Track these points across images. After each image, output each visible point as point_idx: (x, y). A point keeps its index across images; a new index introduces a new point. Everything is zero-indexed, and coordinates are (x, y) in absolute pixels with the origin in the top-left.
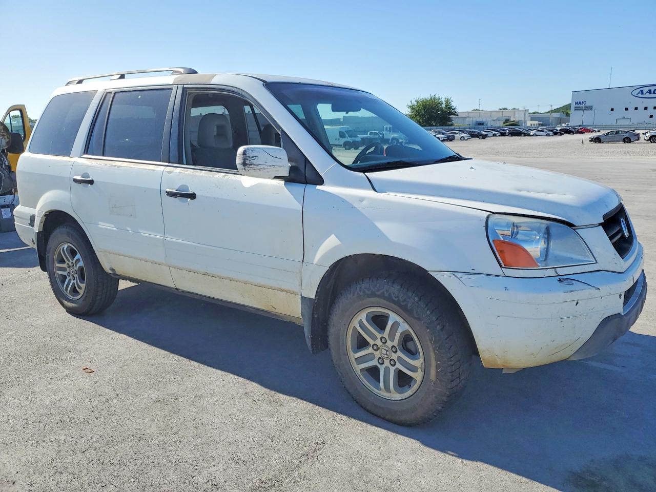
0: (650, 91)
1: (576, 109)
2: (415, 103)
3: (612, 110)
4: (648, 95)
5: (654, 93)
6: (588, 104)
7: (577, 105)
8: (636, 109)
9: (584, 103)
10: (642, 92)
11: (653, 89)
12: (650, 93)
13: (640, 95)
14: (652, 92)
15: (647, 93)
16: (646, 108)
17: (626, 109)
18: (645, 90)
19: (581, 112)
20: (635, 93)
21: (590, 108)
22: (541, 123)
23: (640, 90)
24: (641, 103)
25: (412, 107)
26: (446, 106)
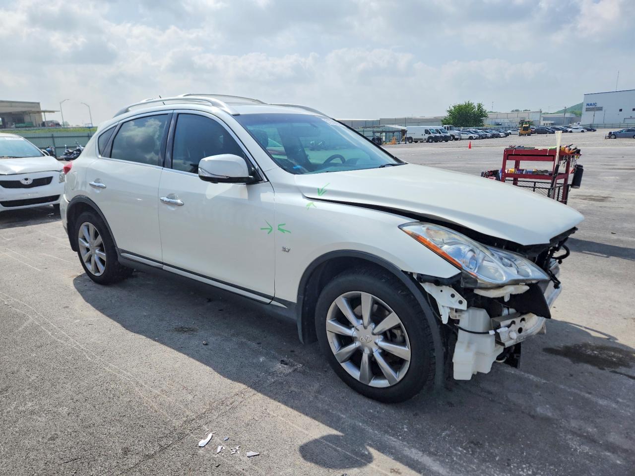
1: (587, 110)
2: (453, 108)
3: (621, 110)
6: (598, 105)
7: (588, 107)
9: (595, 104)
17: (634, 109)
19: (592, 113)
21: (600, 109)
22: (553, 122)
25: (450, 112)
26: (478, 110)
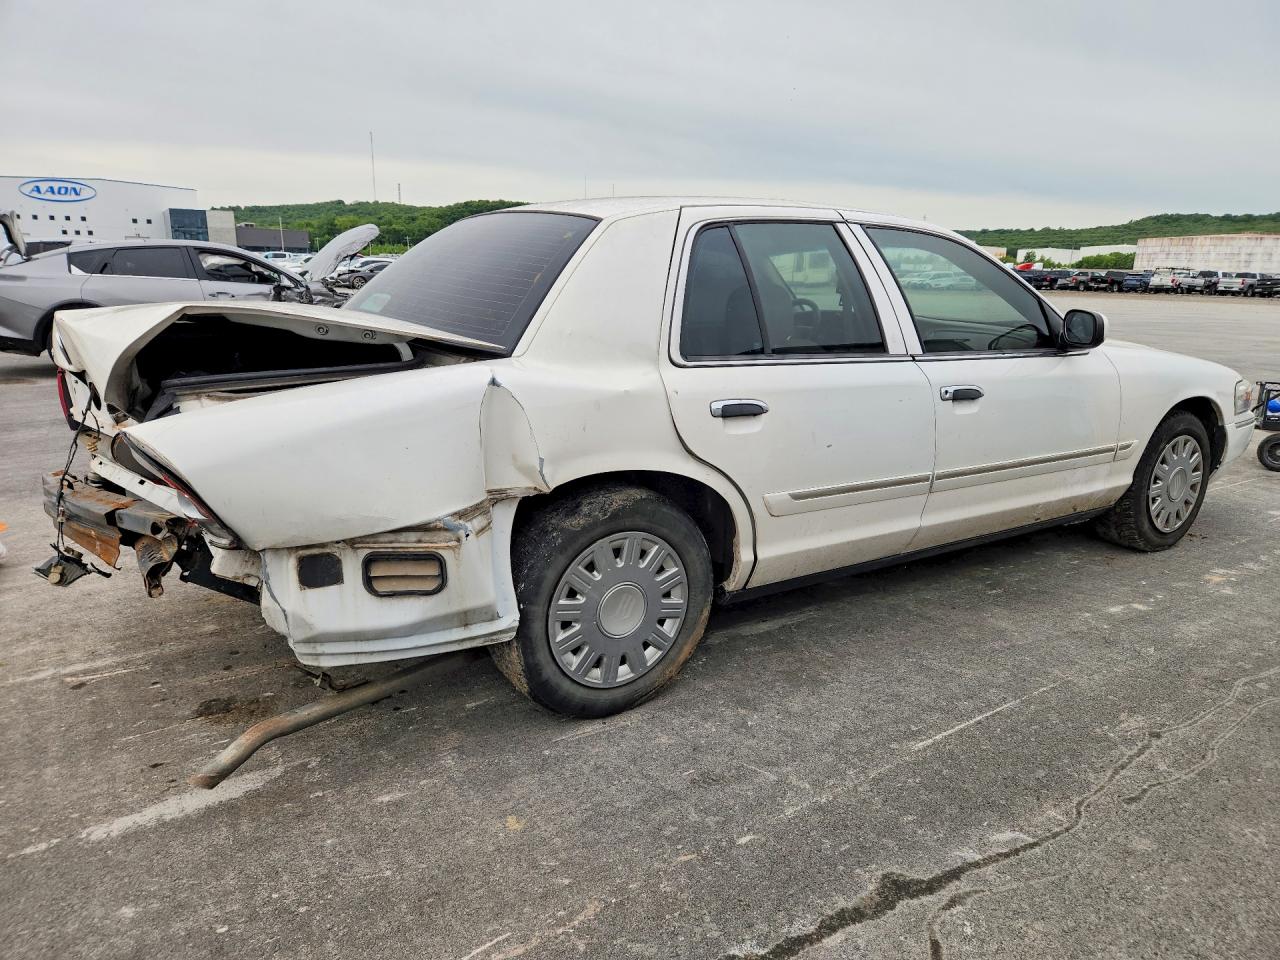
0: (51, 188)
4: (49, 196)
5: (59, 193)
8: (35, 217)
10: (39, 191)
11: (56, 186)
12: (53, 192)
13: (35, 194)
14: (56, 190)
15: (47, 191)
16: (52, 218)
18: (44, 186)
20: (28, 189)
23: (32, 186)
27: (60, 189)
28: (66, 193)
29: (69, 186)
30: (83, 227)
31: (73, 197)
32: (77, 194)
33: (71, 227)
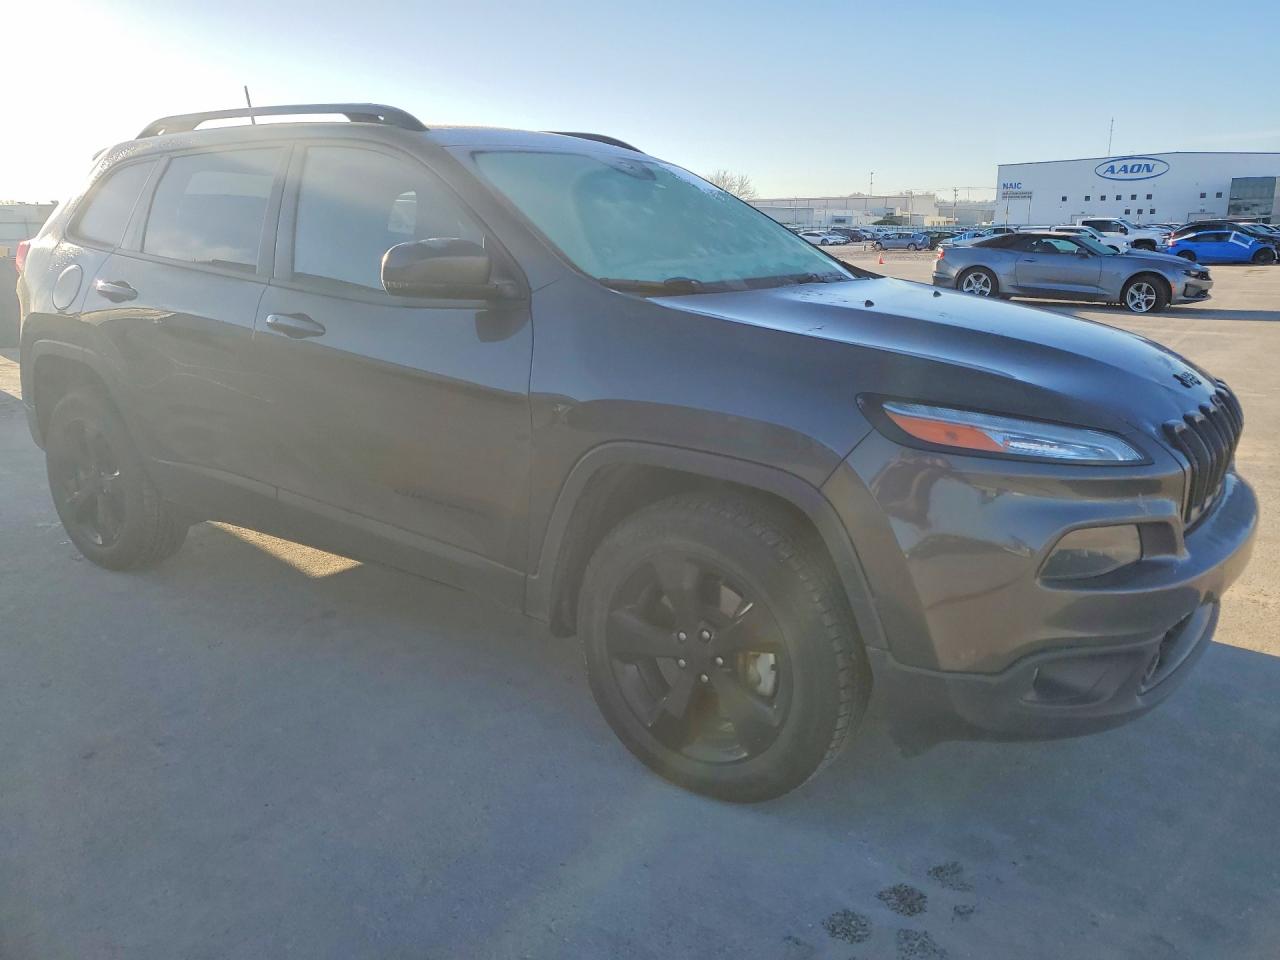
0: (1125, 167)
1: (1006, 197)
4: (1122, 175)
5: (1132, 171)
6: (1024, 188)
7: (1005, 190)
8: (1103, 198)
9: (1017, 185)
10: (1113, 172)
11: (1130, 163)
12: (1126, 172)
13: (1109, 175)
14: (1129, 169)
15: (1121, 170)
16: (1119, 198)
17: (1087, 198)
18: (1118, 166)
20: (1101, 171)
21: (1028, 195)
23: (1108, 165)
24: (1110, 188)
27: (1133, 167)
28: (1138, 170)
29: (1143, 162)
30: (1146, 206)
31: (1145, 174)
32: (1149, 170)
33: (1134, 206)
